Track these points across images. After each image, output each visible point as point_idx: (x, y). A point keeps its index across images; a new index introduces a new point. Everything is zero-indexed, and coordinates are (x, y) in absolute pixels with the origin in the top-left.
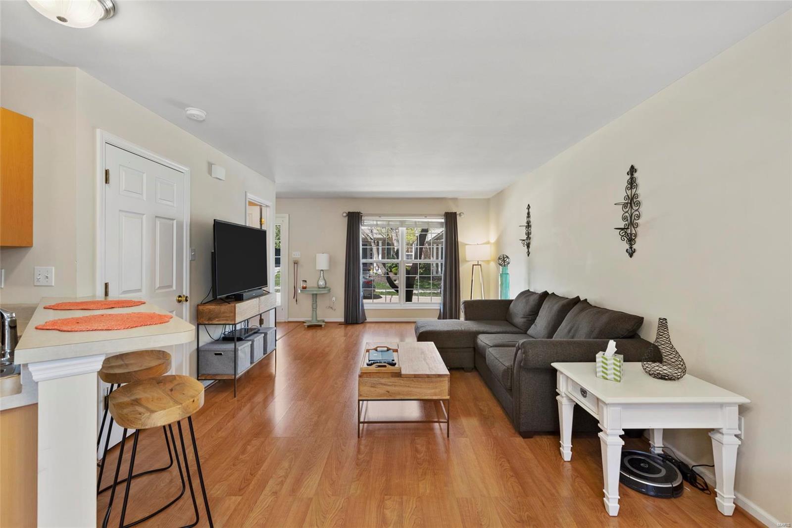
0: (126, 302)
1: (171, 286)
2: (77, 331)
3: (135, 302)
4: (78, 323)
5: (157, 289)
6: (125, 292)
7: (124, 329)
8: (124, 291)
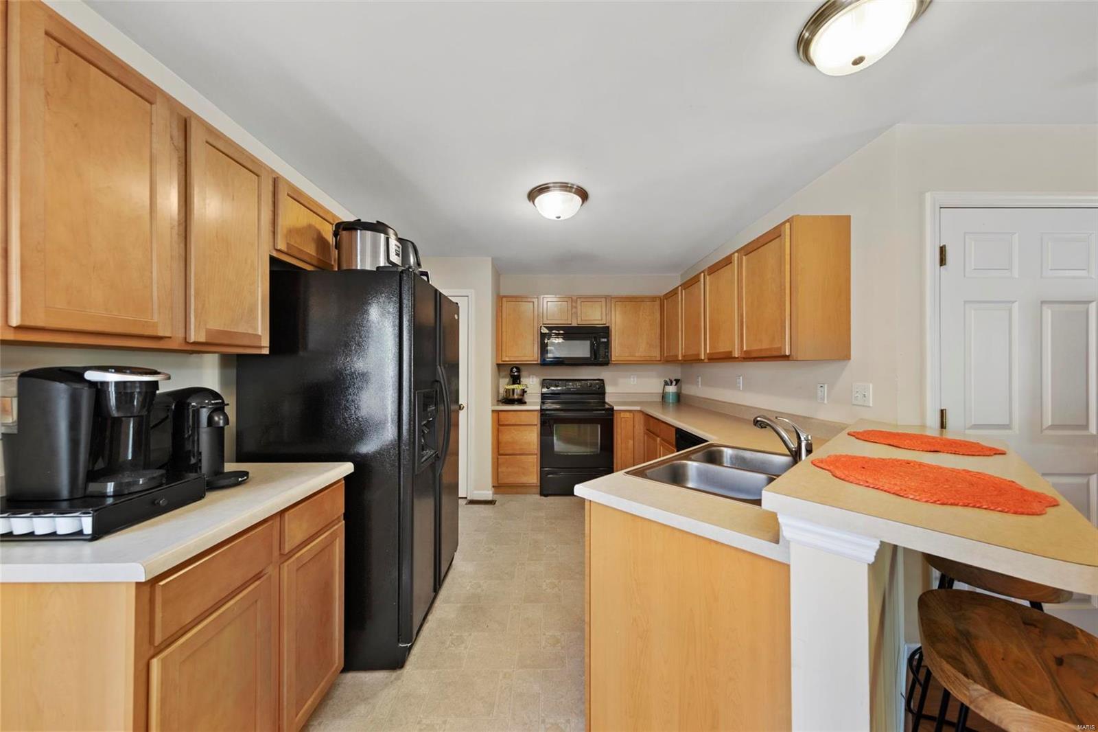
0: (965, 445)
1: (1086, 427)
2: (851, 482)
3: (983, 448)
4: (864, 468)
5: (1047, 428)
6: (976, 427)
7: (927, 501)
8: (975, 425)
